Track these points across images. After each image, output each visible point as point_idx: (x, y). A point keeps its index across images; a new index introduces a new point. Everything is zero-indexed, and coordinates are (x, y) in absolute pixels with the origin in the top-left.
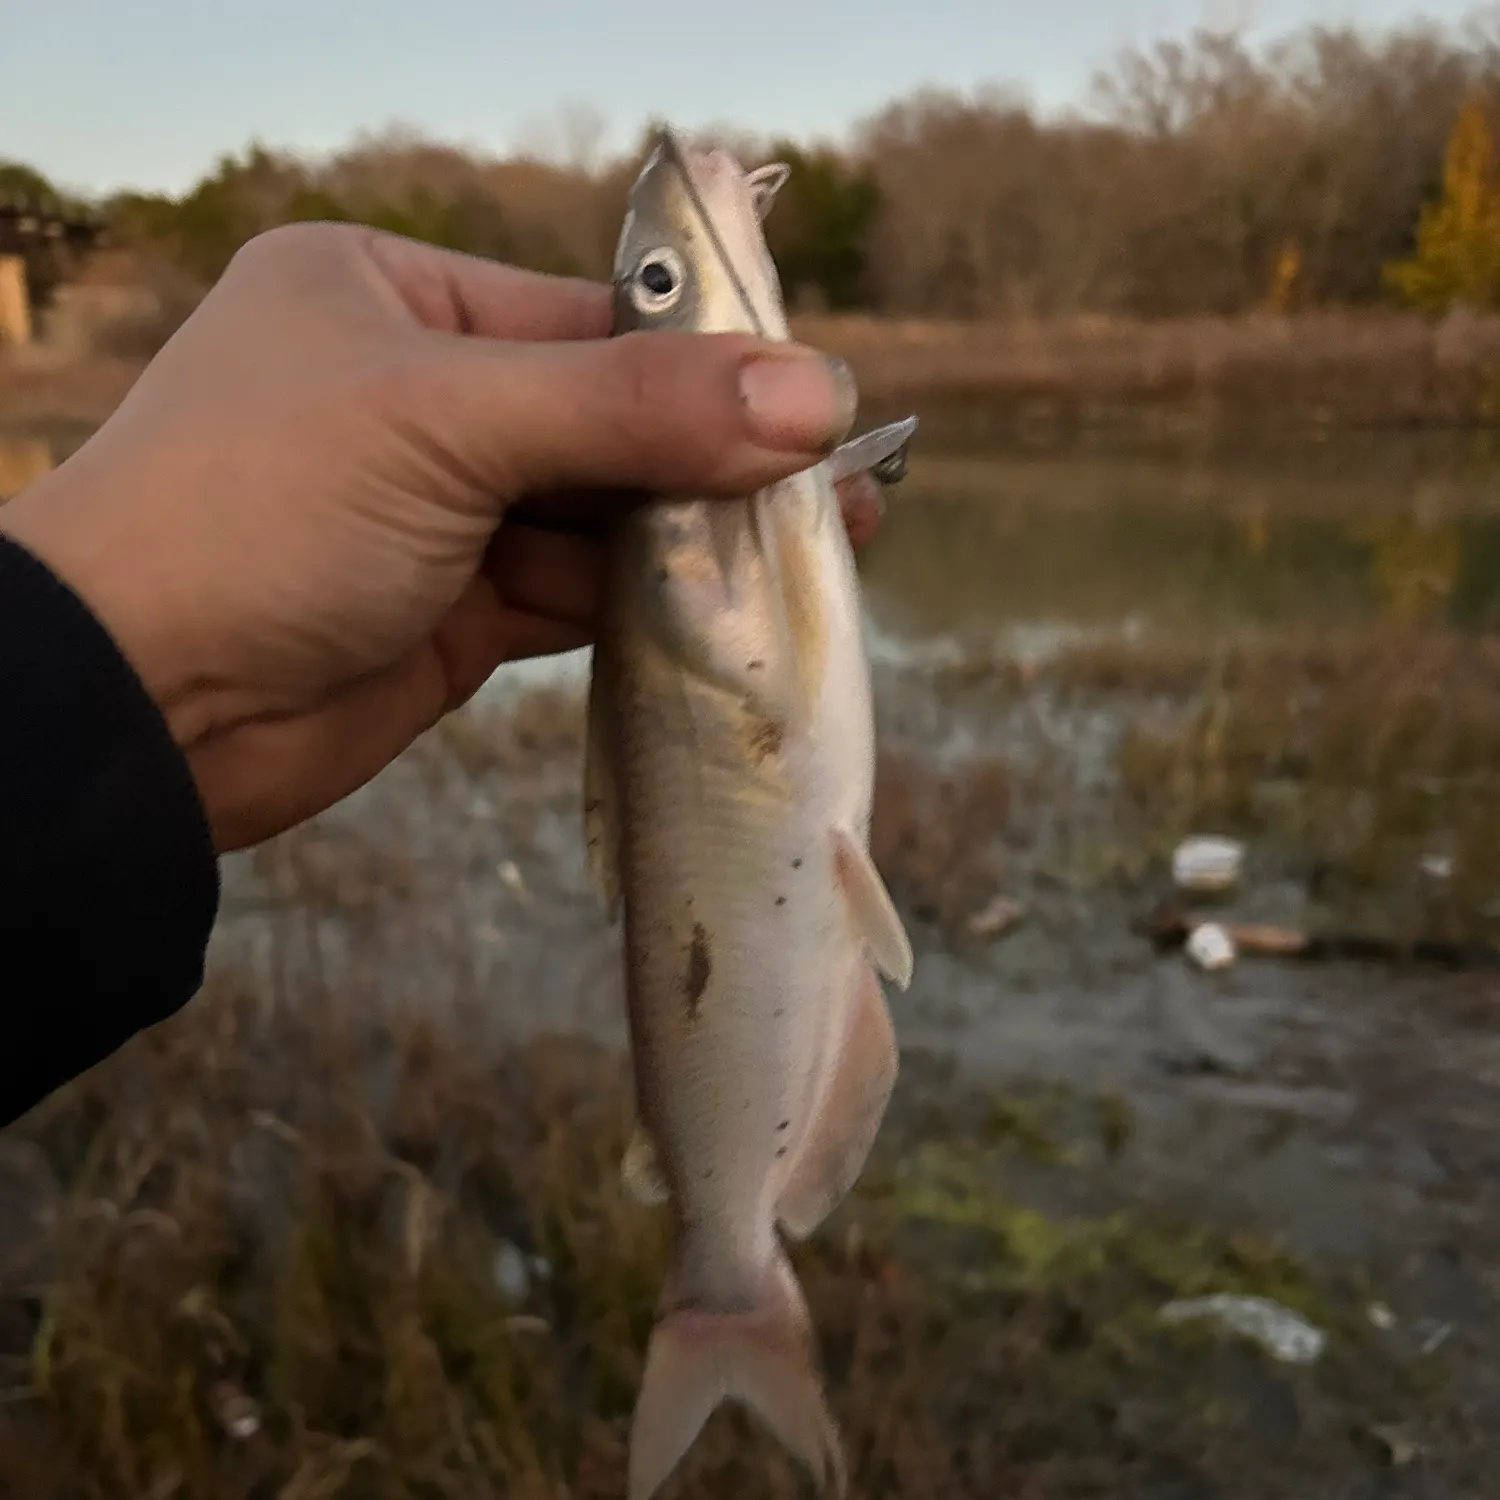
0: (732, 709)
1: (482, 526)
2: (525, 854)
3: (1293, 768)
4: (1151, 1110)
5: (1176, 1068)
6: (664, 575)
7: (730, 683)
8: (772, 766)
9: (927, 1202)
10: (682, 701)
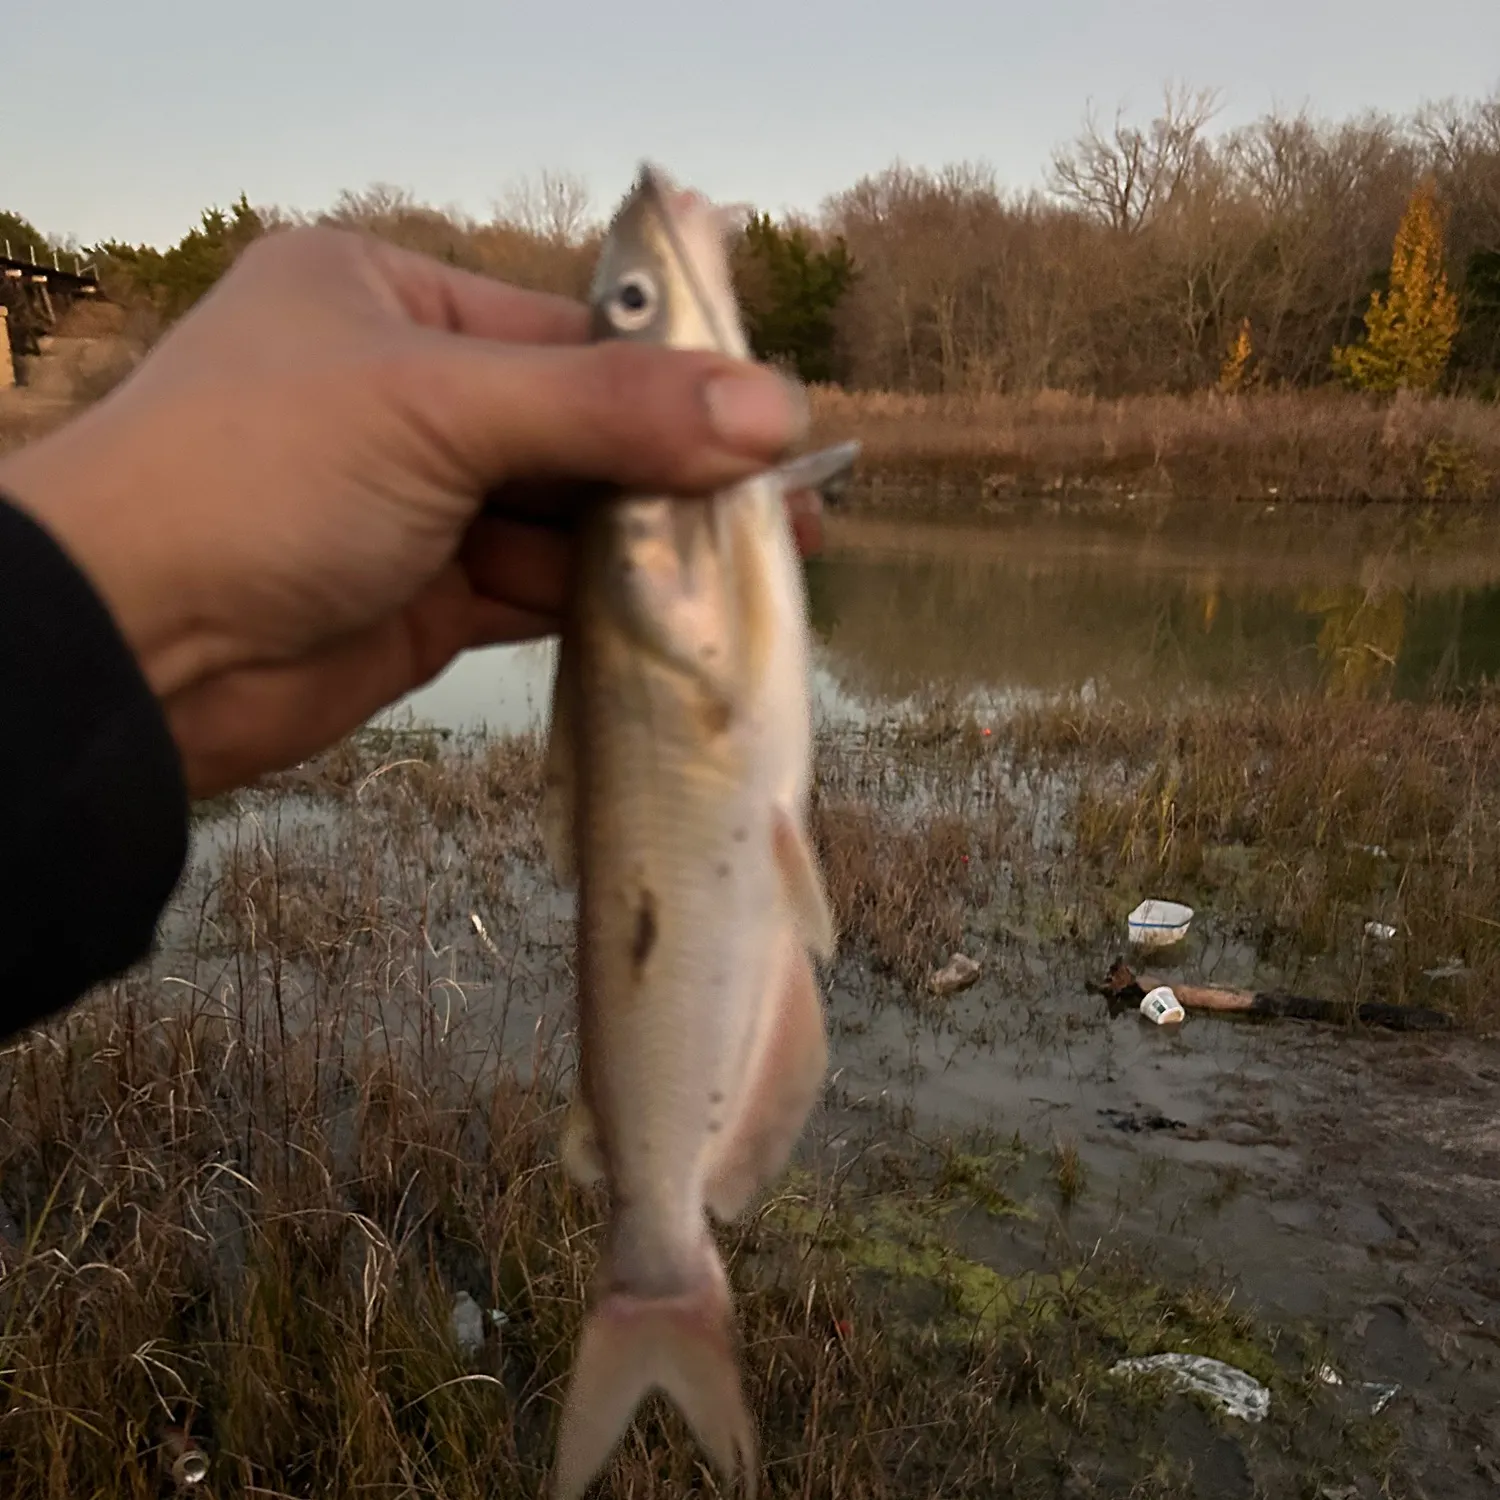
0: (684, 690)
1: (462, 505)
2: (490, 901)
3: (1244, 833)
4: (1103, 1165)
5: (1128, 1125)
6: (627, 566)
7: (683, 666)
8: (721, 745)
9: (883, 1256)
10: (639, 681)
